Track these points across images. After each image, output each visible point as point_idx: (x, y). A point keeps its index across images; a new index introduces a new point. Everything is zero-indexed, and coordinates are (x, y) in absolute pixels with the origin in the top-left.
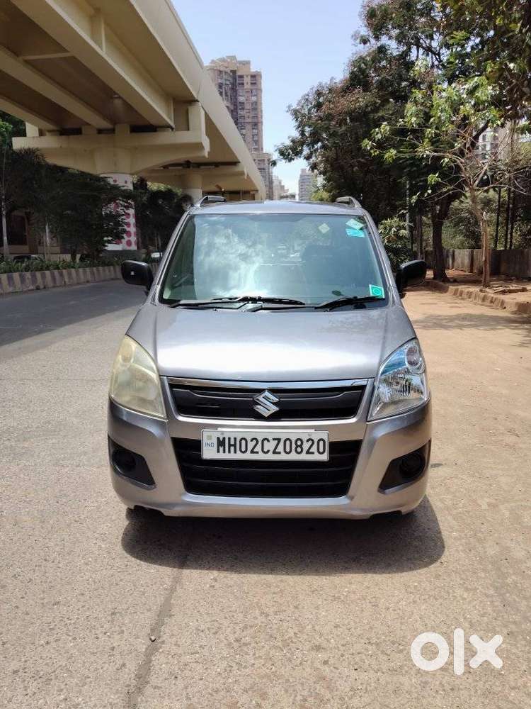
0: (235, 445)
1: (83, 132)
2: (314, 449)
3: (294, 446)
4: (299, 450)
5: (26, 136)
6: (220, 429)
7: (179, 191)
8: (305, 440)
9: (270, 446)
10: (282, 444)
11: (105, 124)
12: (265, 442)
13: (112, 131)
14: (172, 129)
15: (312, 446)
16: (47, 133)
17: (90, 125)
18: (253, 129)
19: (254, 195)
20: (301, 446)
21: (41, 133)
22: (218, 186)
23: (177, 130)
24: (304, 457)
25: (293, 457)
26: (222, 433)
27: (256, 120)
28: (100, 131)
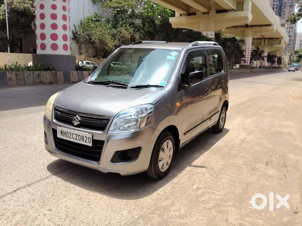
0: (65, 134)
1: (197, 14)
2: (87, 141)
3: (81, 138)
4: (83, 140)
5: (175, 16)
6: (62, 128)
7: (238, 38)
8: (84, 137)
9: (75, 136)
10: (78, 136)
11: (205, 10)
12: (73, 135)
13: (208, 13)
14: (235, 11)
15: (86, 139)
16: (183, 15)
17: (199, 11)
18: (290, 8)
19: (281, 40)
20: (83, 139)
21: (181, 15)
22: (262, 35)
23: (238, 11)
24: (84, 143)
25: (81, 142)
26: (62, 129)
27: (292, 4)
28: (203, 13)
